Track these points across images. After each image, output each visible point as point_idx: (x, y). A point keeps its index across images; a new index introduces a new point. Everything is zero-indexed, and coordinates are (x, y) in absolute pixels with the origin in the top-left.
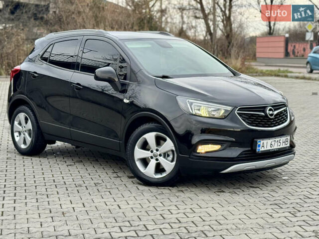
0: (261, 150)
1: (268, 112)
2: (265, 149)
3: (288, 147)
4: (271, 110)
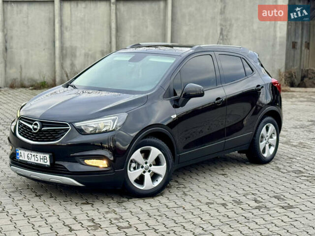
0: (20, 158)
1: (33, 126)
2: (23, 159)
3: (48, 165)
4: (36, 124)
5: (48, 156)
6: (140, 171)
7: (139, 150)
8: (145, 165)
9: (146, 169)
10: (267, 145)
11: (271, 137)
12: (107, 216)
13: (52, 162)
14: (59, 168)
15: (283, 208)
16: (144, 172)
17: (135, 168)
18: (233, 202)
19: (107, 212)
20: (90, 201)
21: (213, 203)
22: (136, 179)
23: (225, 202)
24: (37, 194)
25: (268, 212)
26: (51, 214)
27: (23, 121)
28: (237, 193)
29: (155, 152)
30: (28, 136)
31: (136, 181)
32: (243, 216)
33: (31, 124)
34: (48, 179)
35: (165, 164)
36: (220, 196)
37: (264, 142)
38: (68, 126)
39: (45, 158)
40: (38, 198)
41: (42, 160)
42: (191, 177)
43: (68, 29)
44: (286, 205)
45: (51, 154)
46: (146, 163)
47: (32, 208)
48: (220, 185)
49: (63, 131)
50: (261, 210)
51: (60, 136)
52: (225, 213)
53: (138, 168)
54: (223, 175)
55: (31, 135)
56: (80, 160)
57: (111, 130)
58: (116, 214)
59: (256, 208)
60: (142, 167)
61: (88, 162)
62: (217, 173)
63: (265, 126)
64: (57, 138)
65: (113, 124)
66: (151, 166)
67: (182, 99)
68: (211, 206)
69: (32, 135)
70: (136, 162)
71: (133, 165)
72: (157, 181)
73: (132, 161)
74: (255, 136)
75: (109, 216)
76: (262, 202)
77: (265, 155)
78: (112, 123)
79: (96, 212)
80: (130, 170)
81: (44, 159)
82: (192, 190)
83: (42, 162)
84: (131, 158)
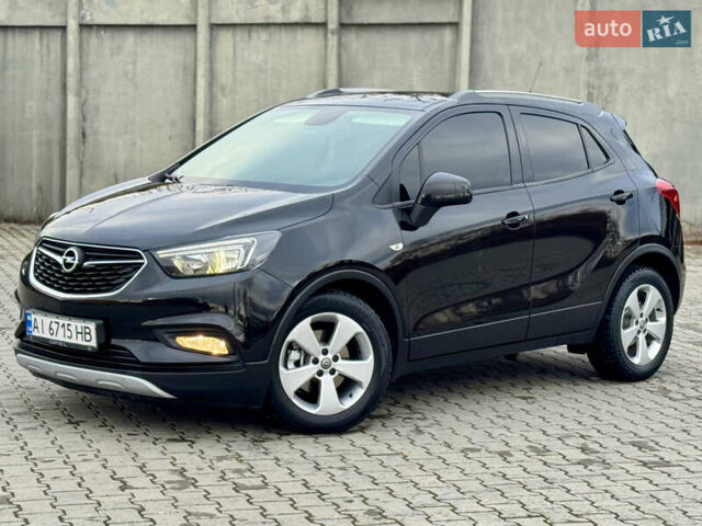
0: (33, 334)
1: (64, 257)
2: (40, 335)
3: (92, 347)
4: (71, 254)
5: (92, 326)
6: (309, 371)
7: (308, 320)
8: (321, 357)
9: (325, 367)
10: (642, 337)
11: (652, 317)
12: (216, 464)
13: (103, 341)
14: (118, 354)
15: (645, 464)
16: (320, 373)
17: (297, 364)
18: (527, 450)
19: (220, 459)
20: (190, 436)
21: (479, 450)
22: (300, 389)
23: (507, 449)
24: (73, 420)
25: (605, 472)
26: (90, 455)
27: (45, 247)
28: (544, 432)
29: (347, 327)
30: (54, 282)
31: (300, 393)
32: (540, 476)
33: (61, 254)
34: (93, 379)
35: (371, 358)
36: (503, 437)
37: (634, 328)
38: (142, 258)
39: (87, 331)
40: (72, 426)
41: (80, 336)
42: (446, 400)
43: (227, 91)
44: (656, 459)
45: (101, 322)
46: (325, 352)
47: (50, 445)
48: (510, 417)
49: (129, 269)
50: (590, 467)
51: (121, 280)
52: (501, 470)
53: (305, 363)
54: (524, 398)
55: (60, 278)
56: (166, 336)
57: (239, 267)
58: (241, 461)
59: (579, 463)
60: (316, 361)
61: (184, 341)
62: (513, 396)
63: (636, 291)
64: (117, 284)
65: (246, 256)
66: (336, 359)
67: (419, 209)
68: (470, 455)
69: (62, 279)
70: (300, 349)
71: (295, 355)
72: (351, 396)
73: (291, 346)
74: (608, 311)
75: (223, 465)
76: (597, 452)
77: (636, 360)
78: (243, 252)
79: (195, 457)
80: (286, 367)
81: (84, 332)
82: (438, 423)
83: (80, 341)
84: (289, 338)
